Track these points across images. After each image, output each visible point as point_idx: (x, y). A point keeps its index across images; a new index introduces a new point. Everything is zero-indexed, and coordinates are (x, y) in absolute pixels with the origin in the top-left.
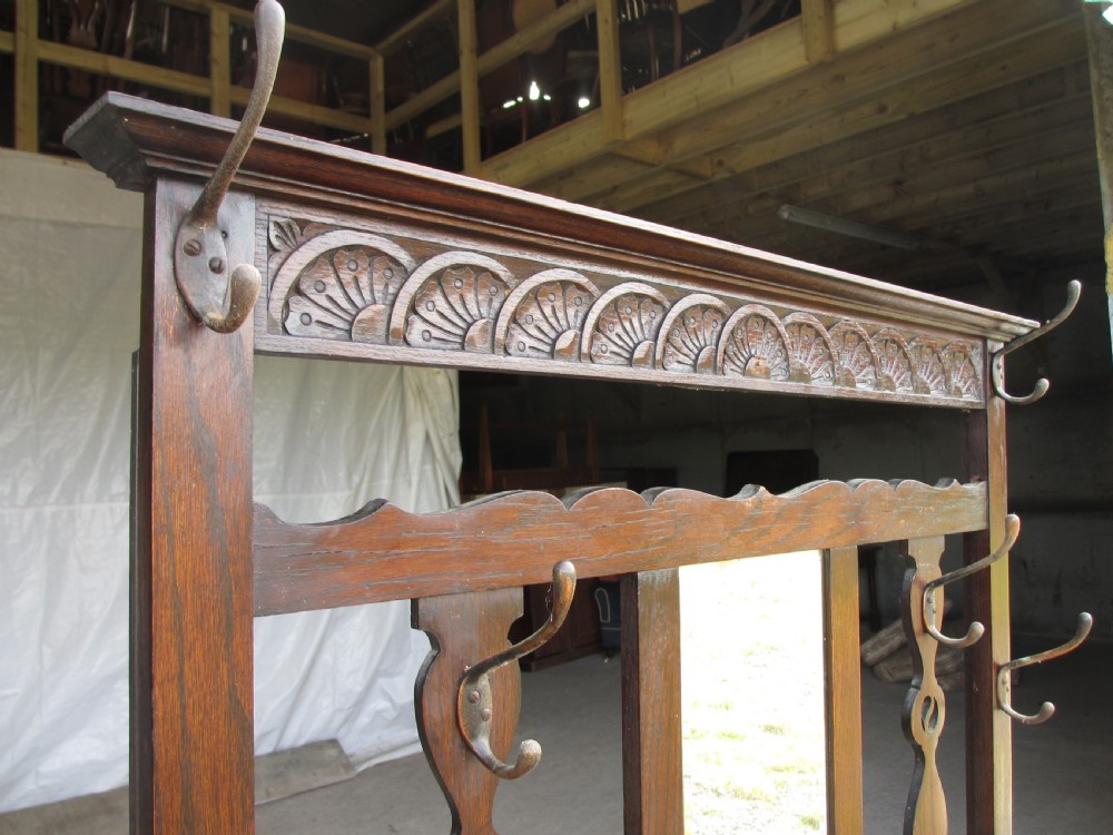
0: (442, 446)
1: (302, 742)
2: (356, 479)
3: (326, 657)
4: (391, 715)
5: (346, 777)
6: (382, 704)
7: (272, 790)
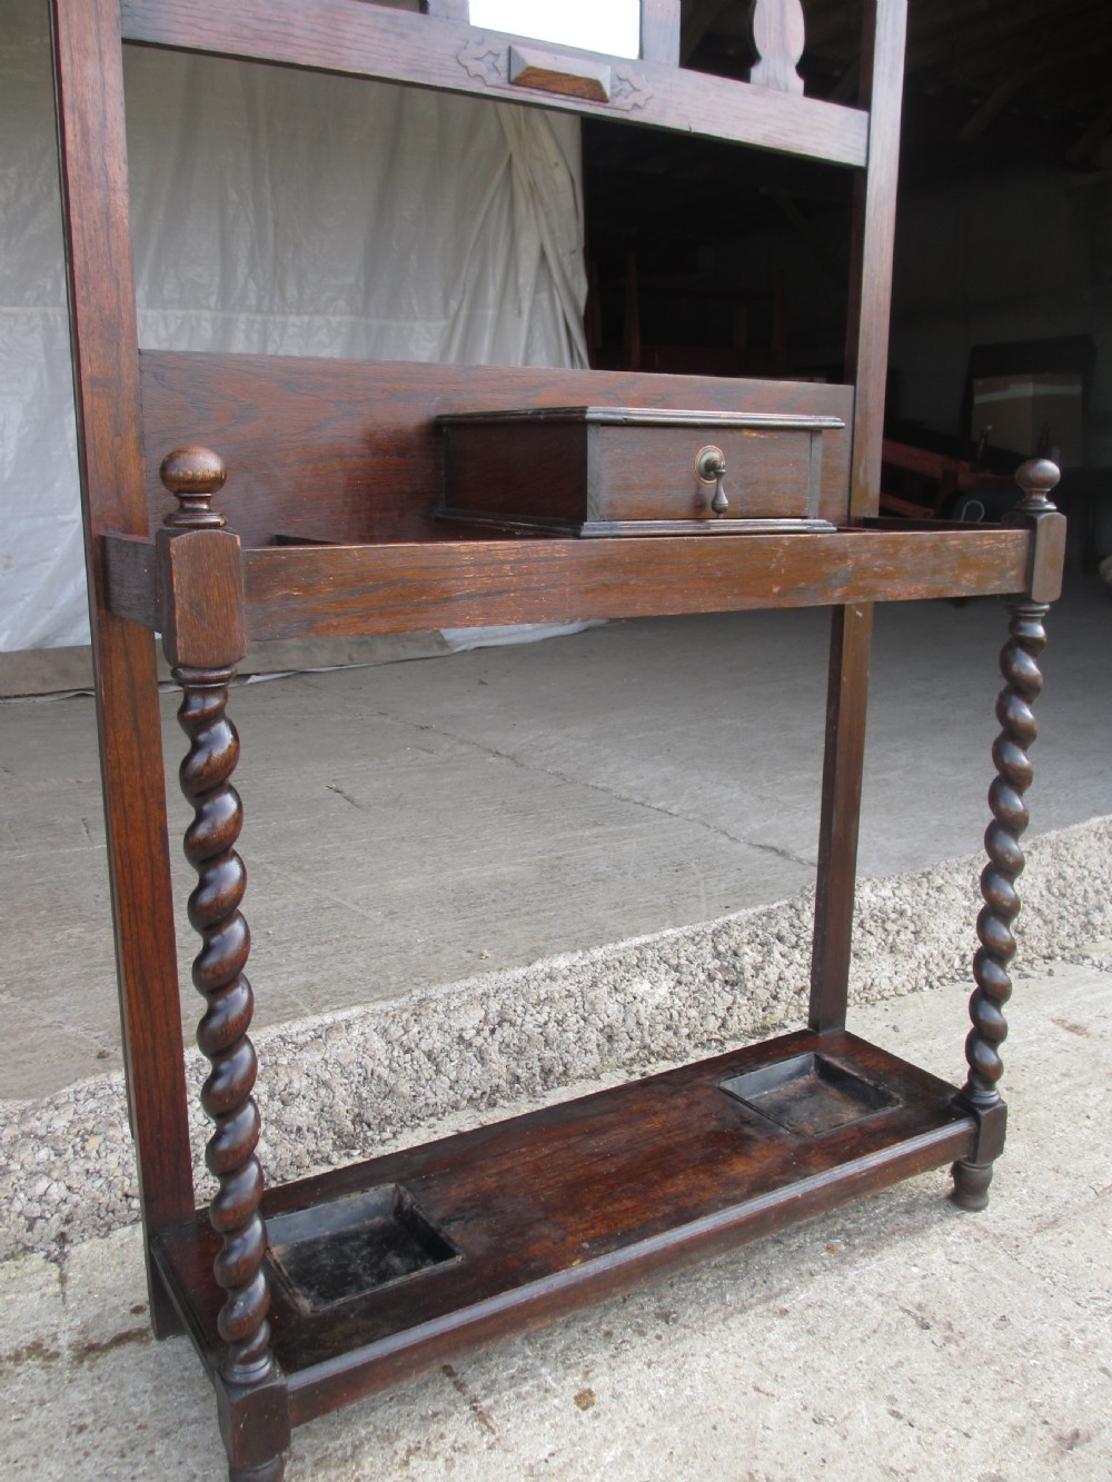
0: (561, 265)
2: (453, 304)
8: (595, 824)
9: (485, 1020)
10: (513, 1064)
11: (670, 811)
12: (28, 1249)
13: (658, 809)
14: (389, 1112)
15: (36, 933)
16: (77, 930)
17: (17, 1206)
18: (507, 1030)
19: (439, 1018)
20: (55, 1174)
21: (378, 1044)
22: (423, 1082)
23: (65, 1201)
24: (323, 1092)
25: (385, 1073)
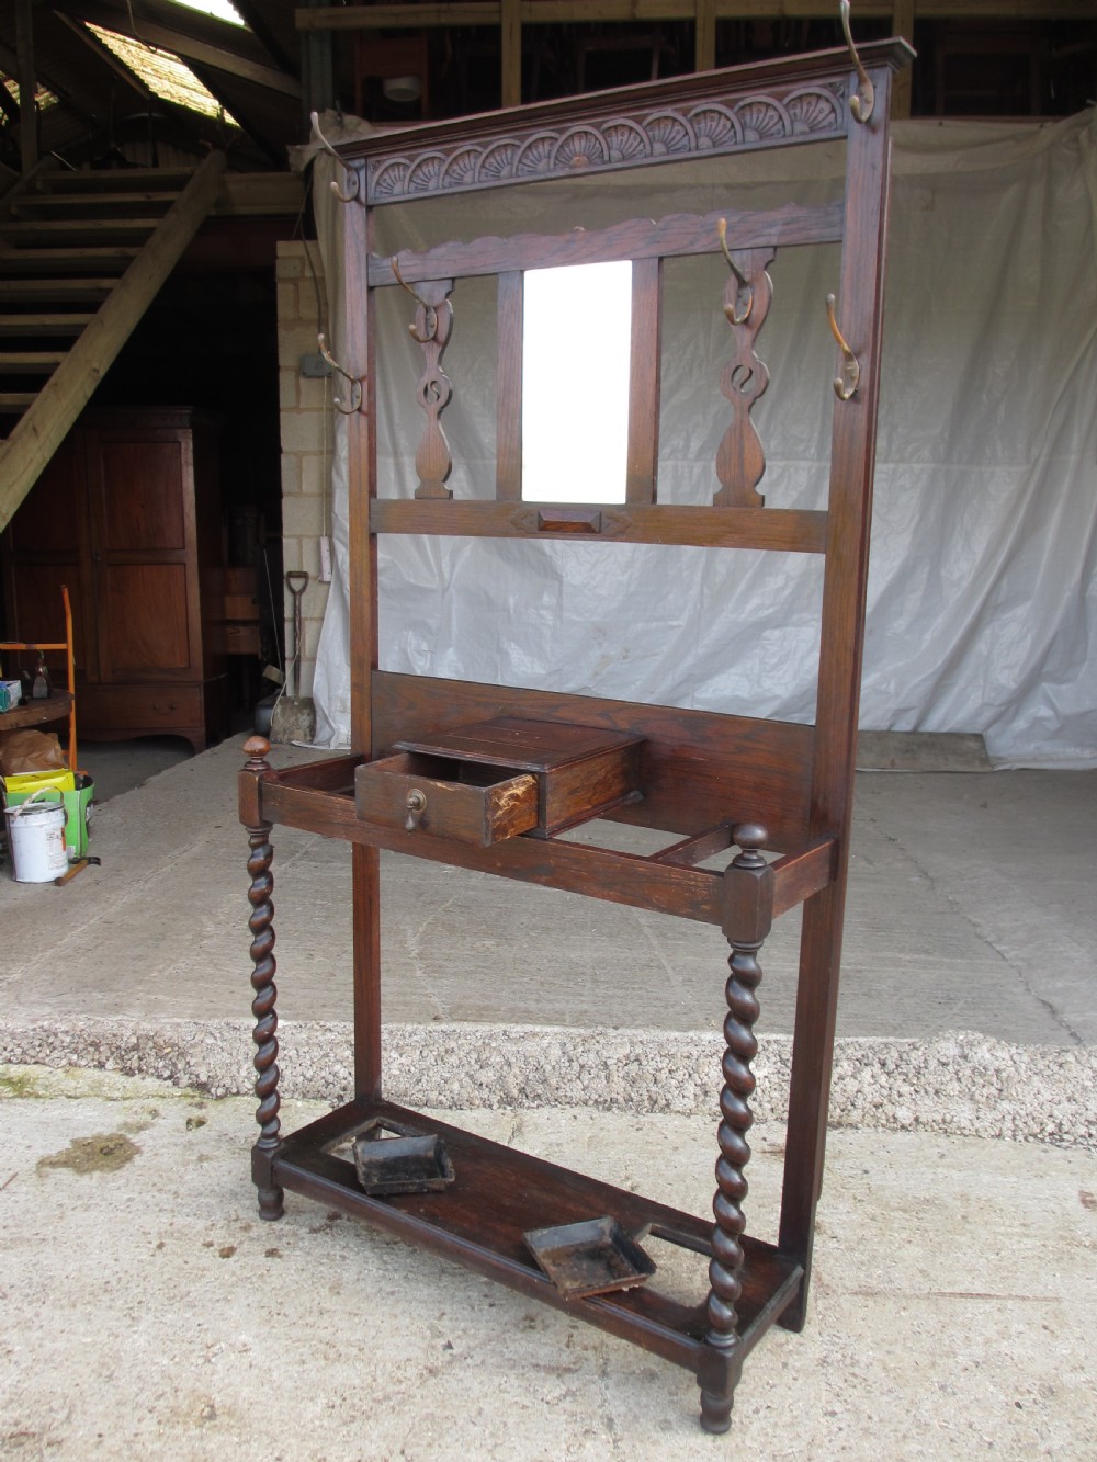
1: (944, 730)
2: (1035, 451)
3: (981, 646)
4: (1053, 726)
5: (979, 769)
6: (1044, 712)
7: (897, 761)
8: (926, 952)
9: (627, 1057)
10: (629, 1089)
11: (1005, 955)
12: (324, 1098)
13: (998, 952)
14: (539, 1092)
15: (468, 939)
16: (489, 943)
17: (323, 1074)
18: (634, 1067)
19: (597, 1047)
20: (345, 1064)
21: (556, 1052)
22: (566, 1081)
23: (345, 1079)
24: (505, 1068)
25: (548, 1068)
